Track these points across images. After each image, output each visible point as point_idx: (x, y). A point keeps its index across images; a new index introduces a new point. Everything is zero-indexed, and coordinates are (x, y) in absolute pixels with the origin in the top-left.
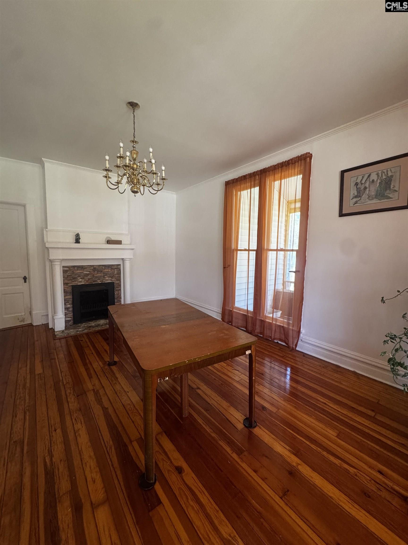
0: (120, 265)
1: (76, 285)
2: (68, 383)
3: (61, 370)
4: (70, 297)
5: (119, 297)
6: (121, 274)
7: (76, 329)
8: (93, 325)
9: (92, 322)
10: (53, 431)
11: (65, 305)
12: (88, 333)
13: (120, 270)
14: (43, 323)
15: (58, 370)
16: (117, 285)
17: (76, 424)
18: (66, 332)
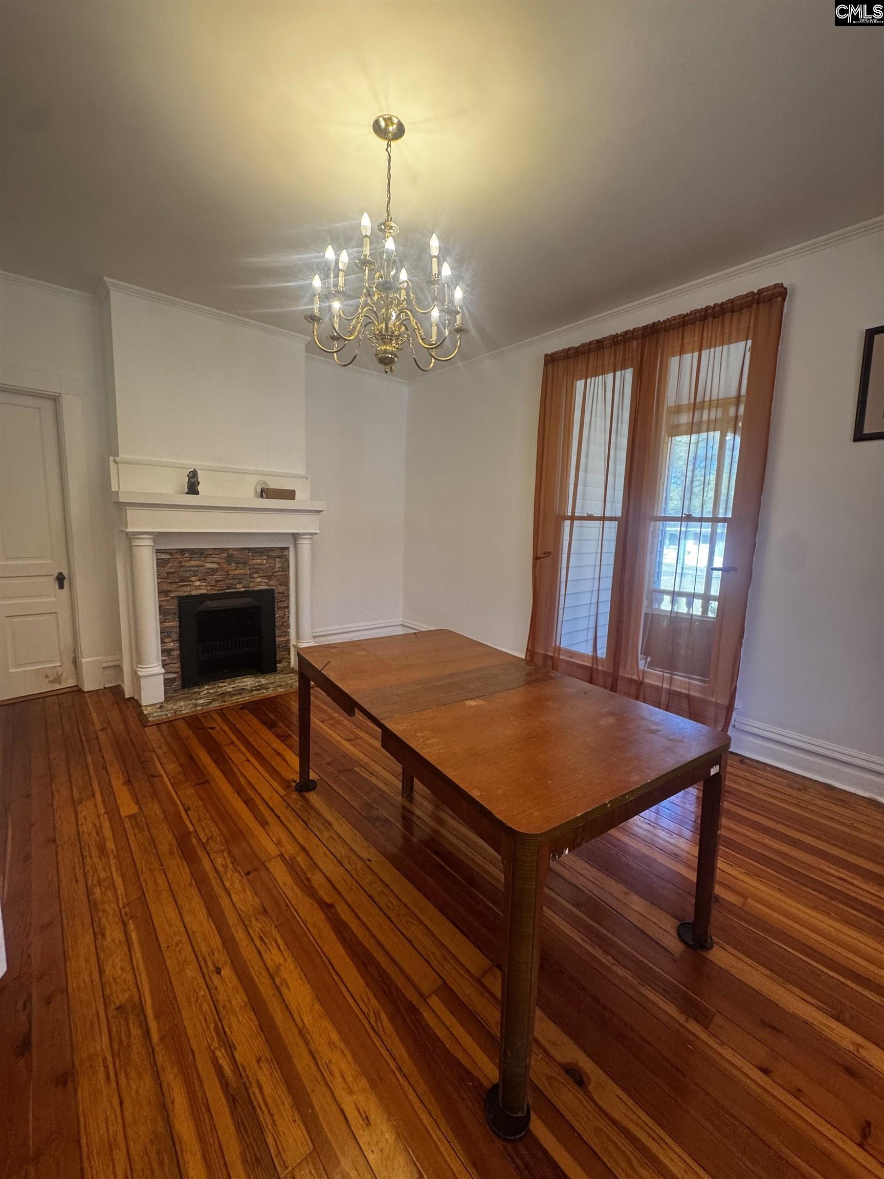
0: (287, 548)
1: (187, 596)
2: (212, 838)
3: (183, 805)
4: (174, 624)
5: (285, 624)
6: (289, 570)
7: (191, 700)
8: (231, 690)
9: (224, 682)
10: (213, 972)
11: (162, 642)
12: (222, 709)
13: (287, 561)
14: (106, 686)
15: (175, 803)
16: (280, 595)
17: (266, 952)
18: (169, 706)
